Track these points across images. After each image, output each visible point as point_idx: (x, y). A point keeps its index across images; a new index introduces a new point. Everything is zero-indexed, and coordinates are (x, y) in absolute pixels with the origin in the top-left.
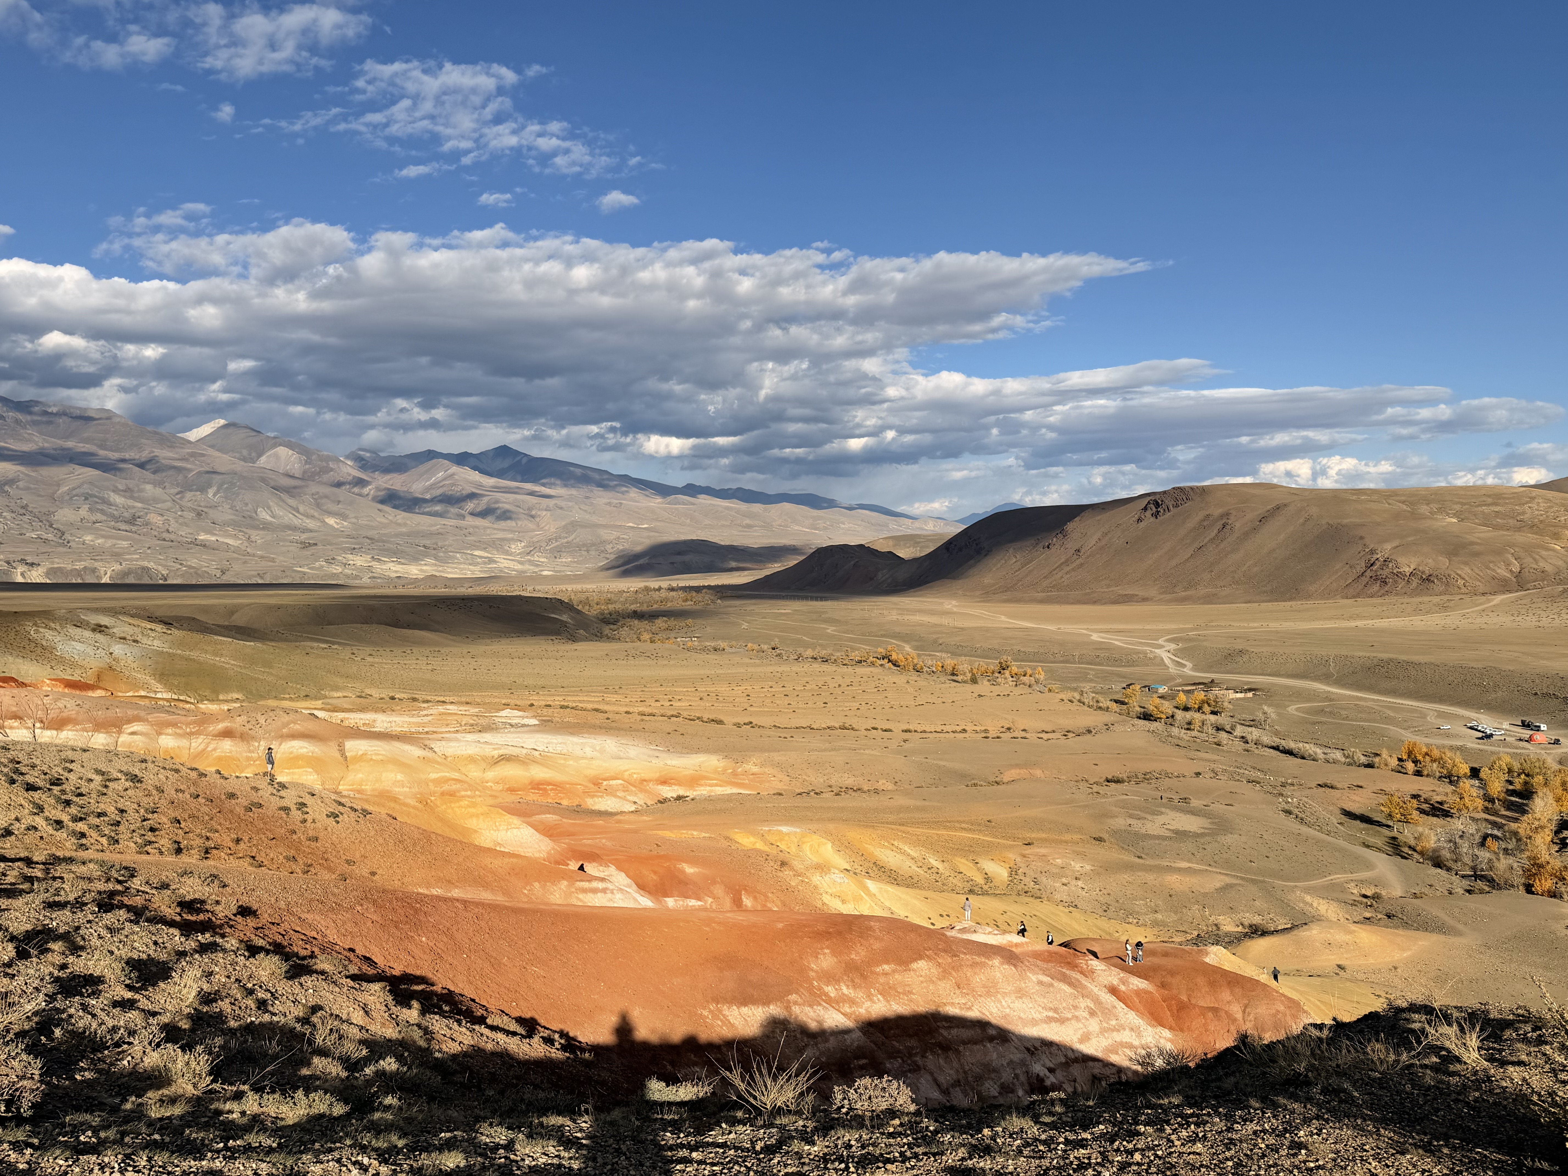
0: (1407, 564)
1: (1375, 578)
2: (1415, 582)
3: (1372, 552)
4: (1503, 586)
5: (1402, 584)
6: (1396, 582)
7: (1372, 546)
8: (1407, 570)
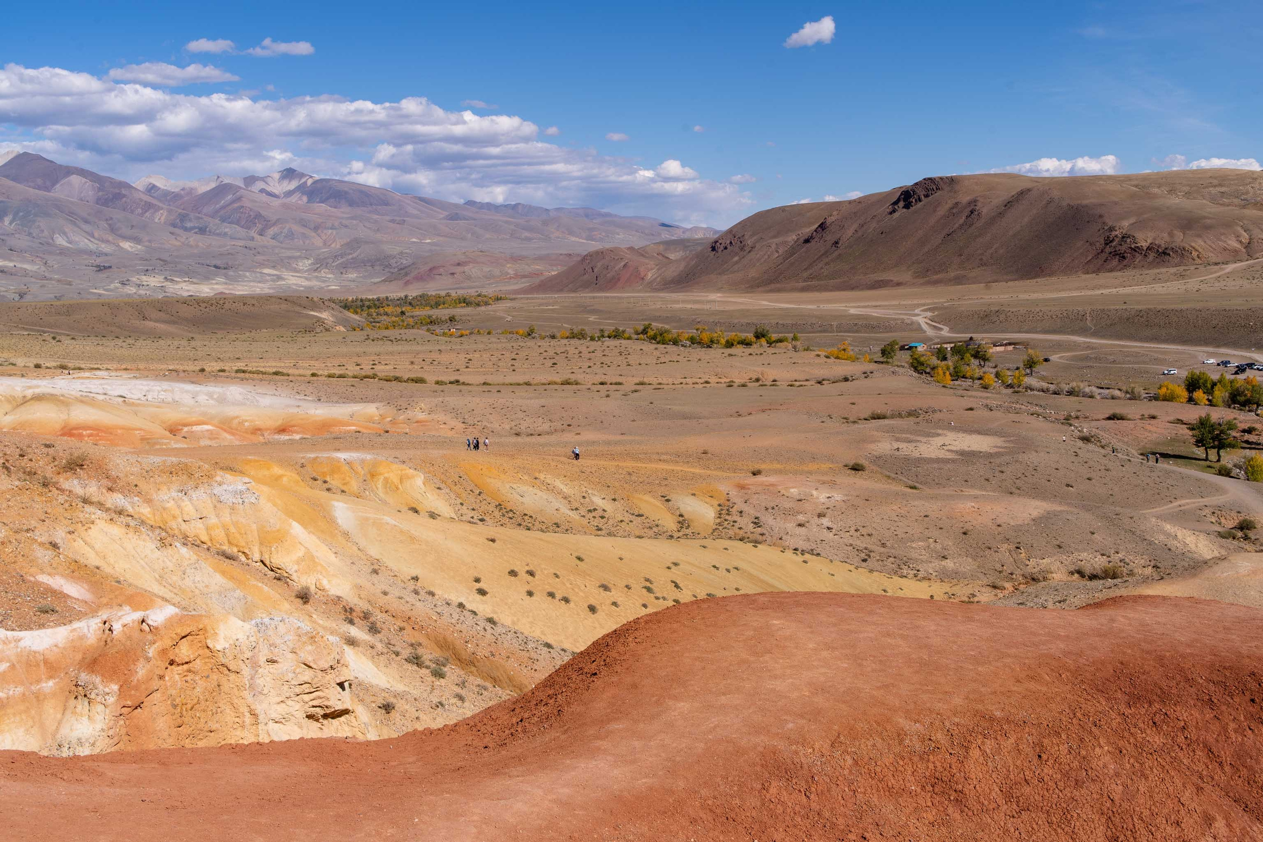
0: (1144, 239)
1: (1115, 254)
2: (1152, 256)
3: (1111, 229)
4: (1235, 256)
5: (1139, 258)
6: (1134, 256)
7: (1110, 224)
8: (1145, 245)
